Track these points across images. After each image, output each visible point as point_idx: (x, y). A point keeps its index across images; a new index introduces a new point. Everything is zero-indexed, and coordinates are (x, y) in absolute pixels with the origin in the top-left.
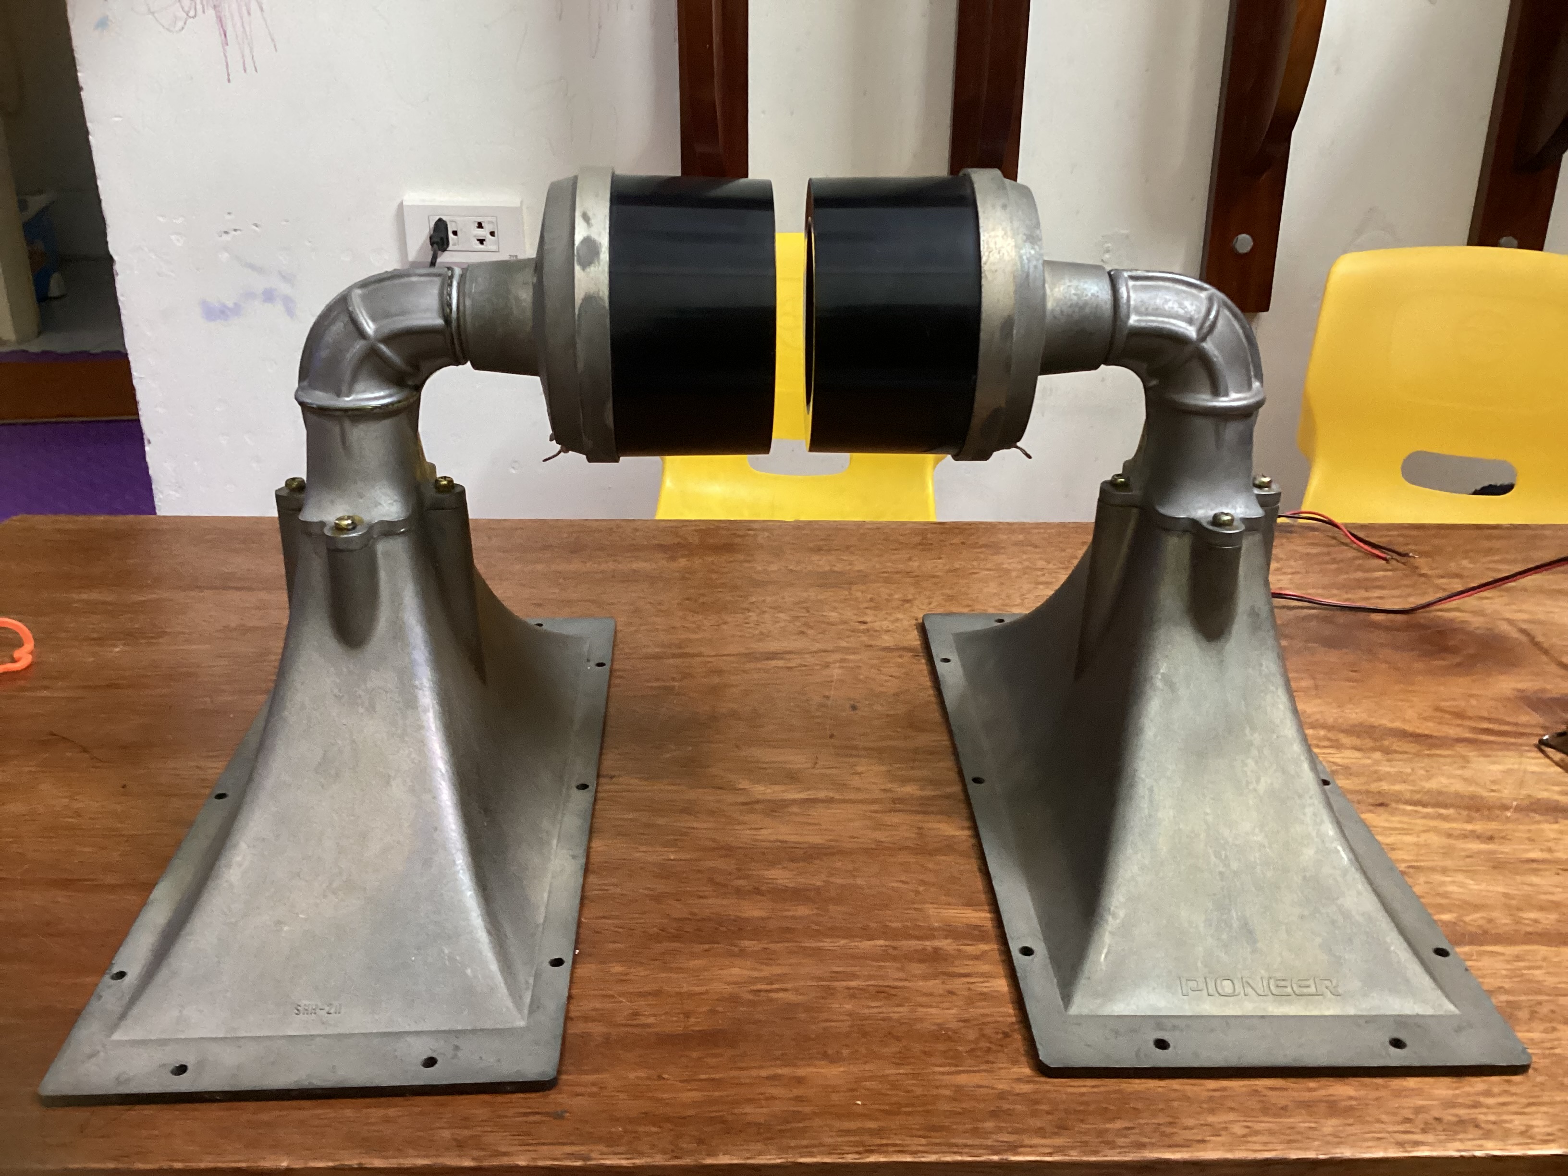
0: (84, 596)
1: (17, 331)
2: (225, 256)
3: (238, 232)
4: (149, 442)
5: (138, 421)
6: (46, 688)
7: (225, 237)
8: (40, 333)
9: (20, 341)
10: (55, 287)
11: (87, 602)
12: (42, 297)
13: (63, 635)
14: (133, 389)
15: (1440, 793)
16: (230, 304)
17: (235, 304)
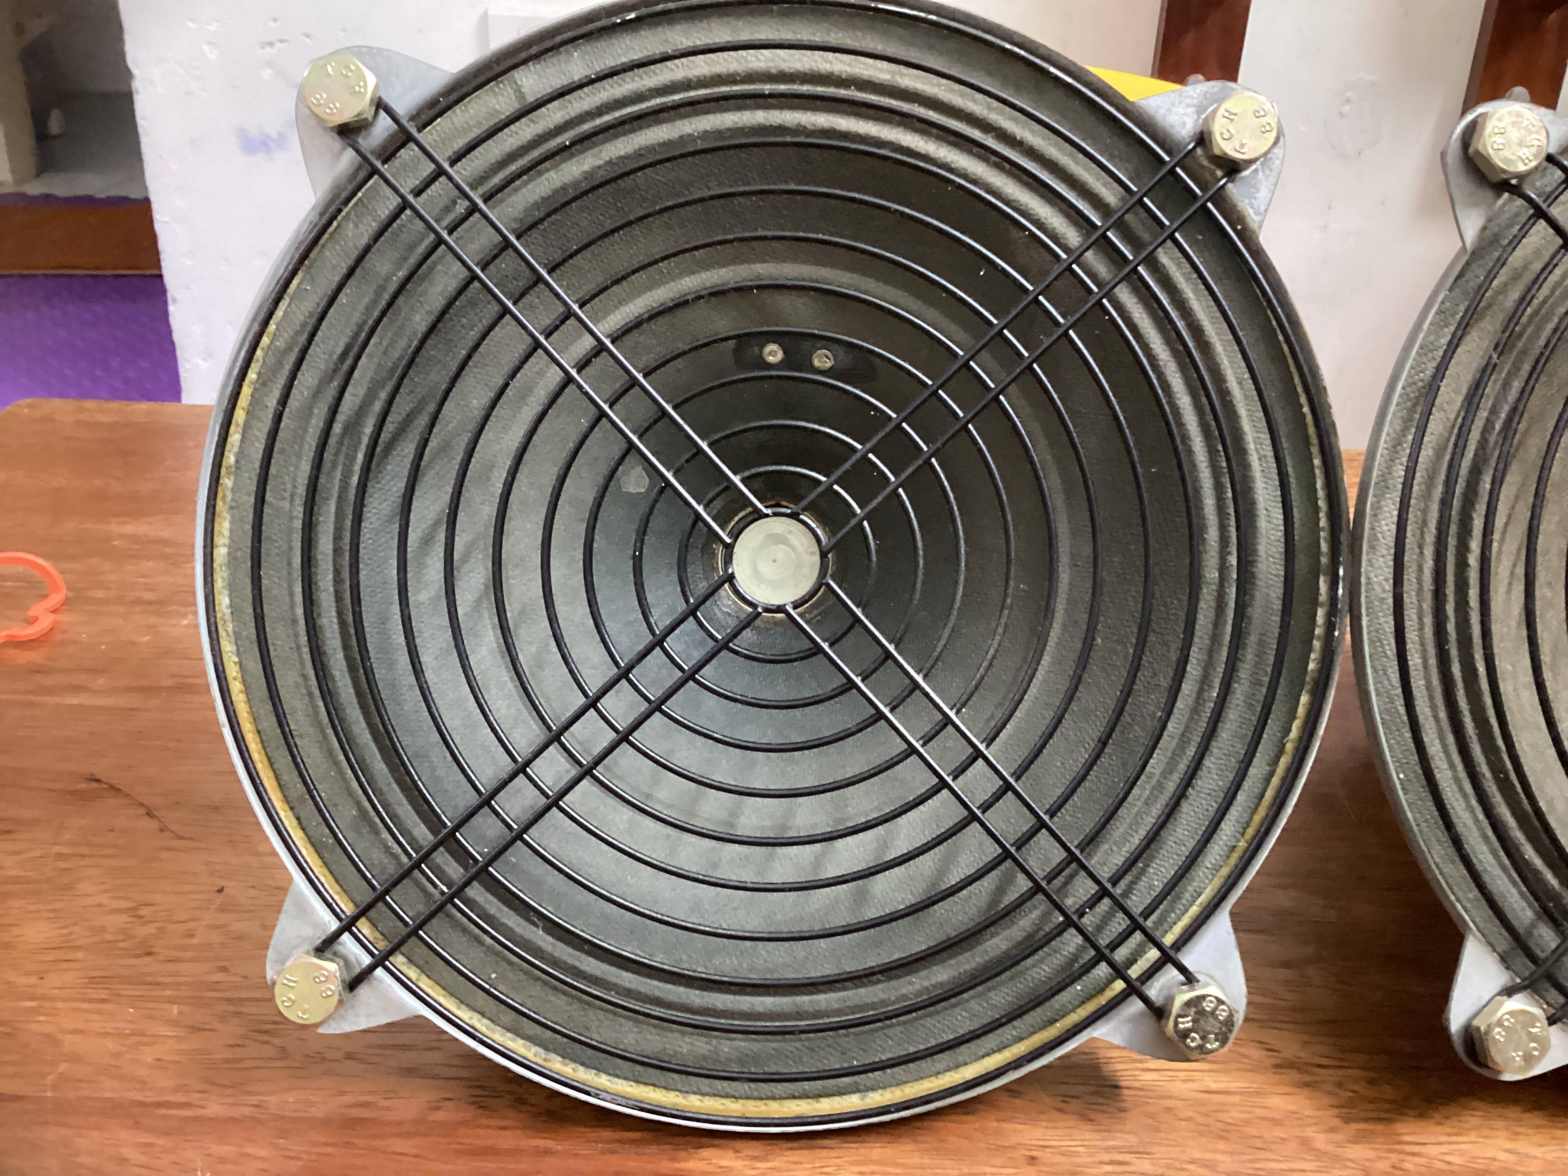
0: (129, 529)
1: (13, 172)
2: (267, 74)
3: (286, 44)
4: (174, 301)
5: (161, 276)
6: (78, 689)
7: (268, 49)
8: (38, 175)
9: (18, 182)
10: (55, 125)
11: (134, 538)
12: (42, 136)
13: (99, 594)
14: (153, 238)
16: (274, 135)
17: (280, 133)
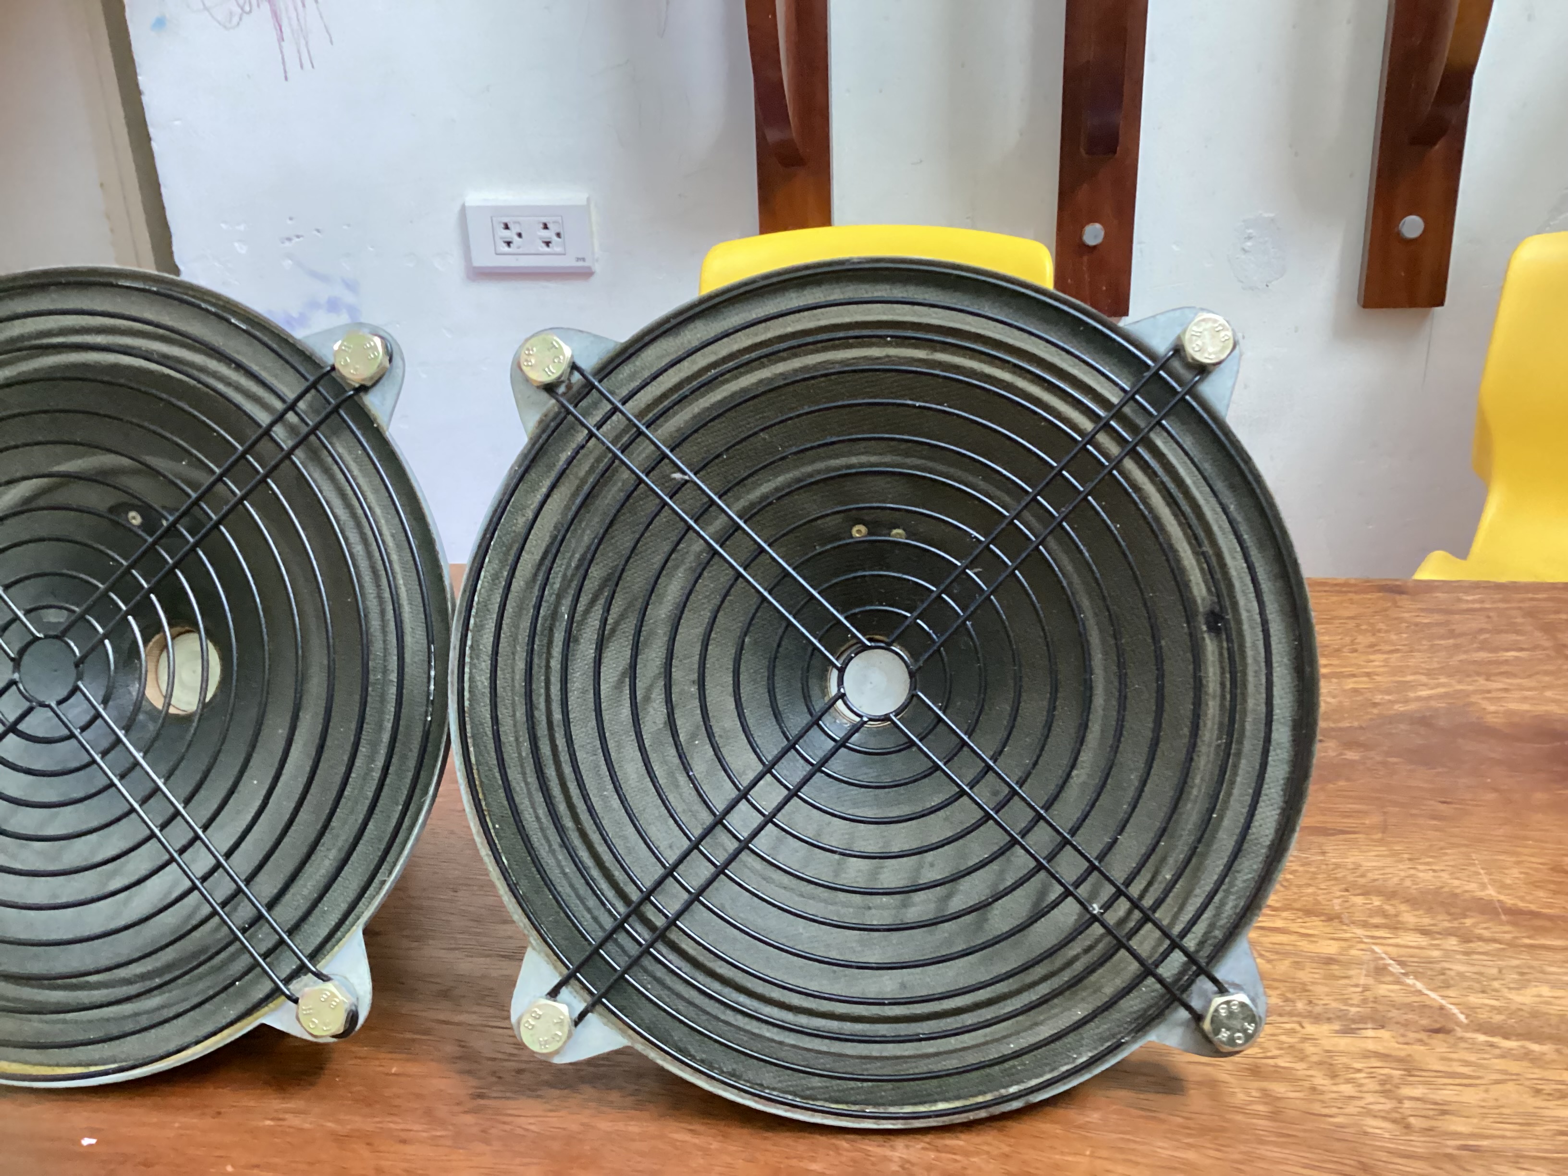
15: (1535, 1014)
